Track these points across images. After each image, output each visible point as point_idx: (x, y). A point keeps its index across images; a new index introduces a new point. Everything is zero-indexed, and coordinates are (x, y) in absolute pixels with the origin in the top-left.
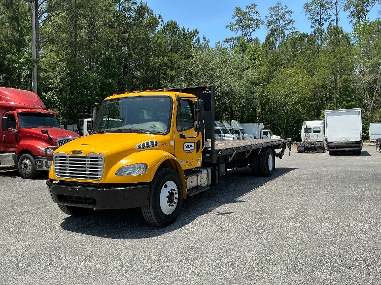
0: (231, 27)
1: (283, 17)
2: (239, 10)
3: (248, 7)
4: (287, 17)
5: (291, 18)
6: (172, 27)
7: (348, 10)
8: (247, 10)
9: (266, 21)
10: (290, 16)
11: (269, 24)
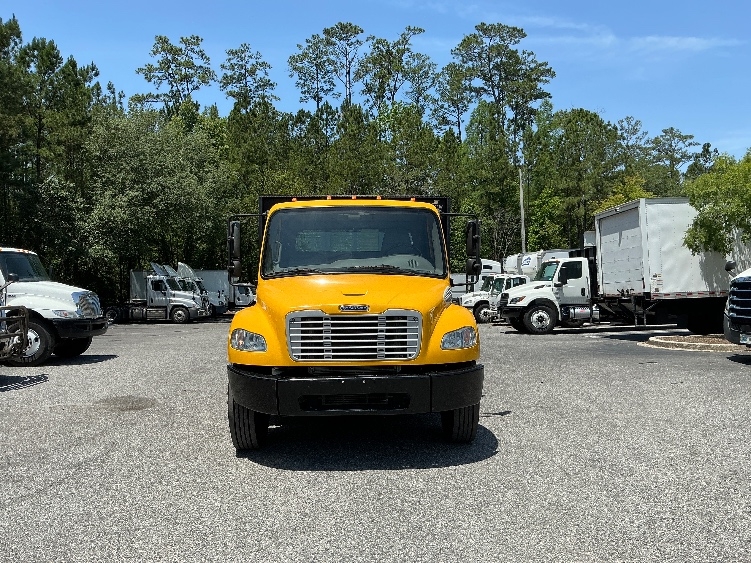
0: (148, 73)
1: (252, 72)
2: (165, 41)
3: (184, 41)
4: (260, 74)
5: (267, 78)
6: (46, 54)
7: (361, 80)
8: (183, 46)
9: (220, 74)
10: (266, 74)
11: (227, 81)
